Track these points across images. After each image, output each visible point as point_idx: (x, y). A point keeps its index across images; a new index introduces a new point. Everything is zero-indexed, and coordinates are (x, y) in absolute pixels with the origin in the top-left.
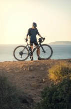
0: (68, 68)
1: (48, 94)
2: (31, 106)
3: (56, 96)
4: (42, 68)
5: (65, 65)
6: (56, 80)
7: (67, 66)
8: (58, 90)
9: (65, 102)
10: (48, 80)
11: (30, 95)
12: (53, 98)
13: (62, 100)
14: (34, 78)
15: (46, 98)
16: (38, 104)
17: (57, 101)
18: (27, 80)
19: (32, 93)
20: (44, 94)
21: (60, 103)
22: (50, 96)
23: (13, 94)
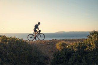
0: (65, 44)
1: (56, 55)
2: (48, 61)
3: (60, 56)
4: (53, 44)
5: (64, 42)
6: (60, 49)
7: (64, 43)
8: (61, 53)
9: (64, 59)
10: (56, 49)
11: (48, 56)
12: (59, 57)
13: (63, 58)
14: (49, 48)
15: (55, 57)
16: (52, 60)
17: (61, 58)
18: (47, 49)
19: (49, 55)
20: (54, 55)
21: (62, 59)
22: (57, 56)
23: (40, 55)
